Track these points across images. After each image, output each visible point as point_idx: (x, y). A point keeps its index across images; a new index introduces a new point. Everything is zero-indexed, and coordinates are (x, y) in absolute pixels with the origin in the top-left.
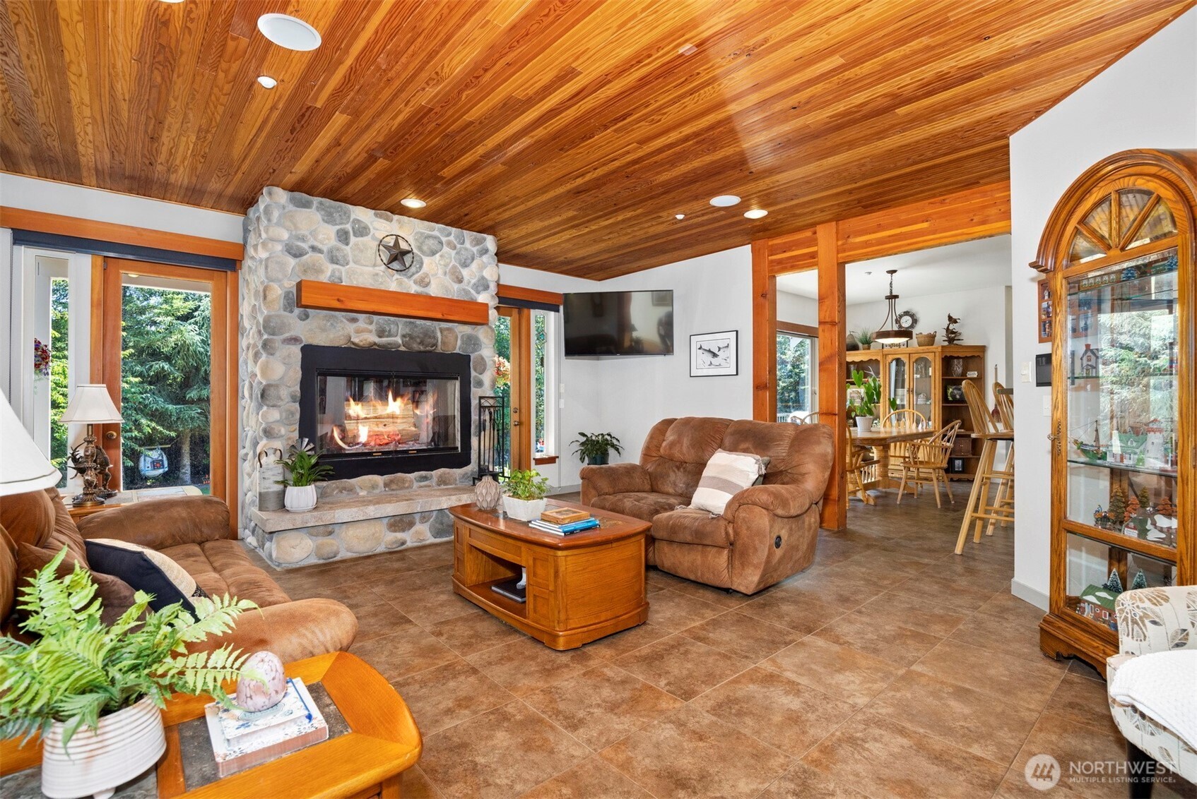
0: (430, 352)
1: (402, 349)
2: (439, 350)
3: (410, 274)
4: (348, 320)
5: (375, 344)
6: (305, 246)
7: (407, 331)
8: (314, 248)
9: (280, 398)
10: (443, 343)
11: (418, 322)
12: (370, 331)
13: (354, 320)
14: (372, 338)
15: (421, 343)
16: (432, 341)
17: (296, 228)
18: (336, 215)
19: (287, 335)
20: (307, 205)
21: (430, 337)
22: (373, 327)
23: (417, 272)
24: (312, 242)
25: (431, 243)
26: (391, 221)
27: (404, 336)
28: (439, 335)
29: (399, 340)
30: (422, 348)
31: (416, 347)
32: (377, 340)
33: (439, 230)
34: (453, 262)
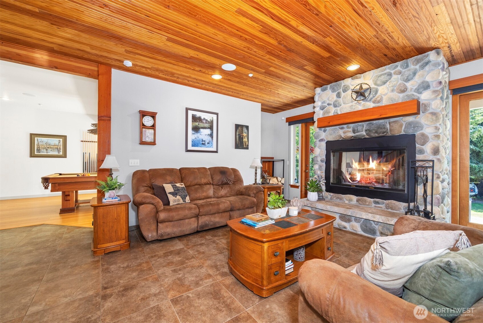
0: (384, 136)
1: (367, 137)
2: (389, 134)
3: (369, 99)
4: (340, 129)
5: (352, 136)
6: (326, 104)
7: (368, 128)
8: (329, 104)
9: (317, 161)
10: (390, 130)
11: (374, 122)
12: (350, 132)
13: (342, 128)
14: (351, 134)
15: (376, 132)
16: (384, 130)
17: (322, 99)
18: (335, 88)
19: (320, 139)
20: (325, 90)
21: (381, 128)
22: (351, 130)
23: (374, 97)
24: (328, 102)
25: (383, 78)
26: (360, 78)
27: (366, 131)
28: (388, 126)
29: (364, 133)
30: (377, 135)
31: (374, 135)
32: (353, 135)
33: (389, 68)
34: (400, 82)
